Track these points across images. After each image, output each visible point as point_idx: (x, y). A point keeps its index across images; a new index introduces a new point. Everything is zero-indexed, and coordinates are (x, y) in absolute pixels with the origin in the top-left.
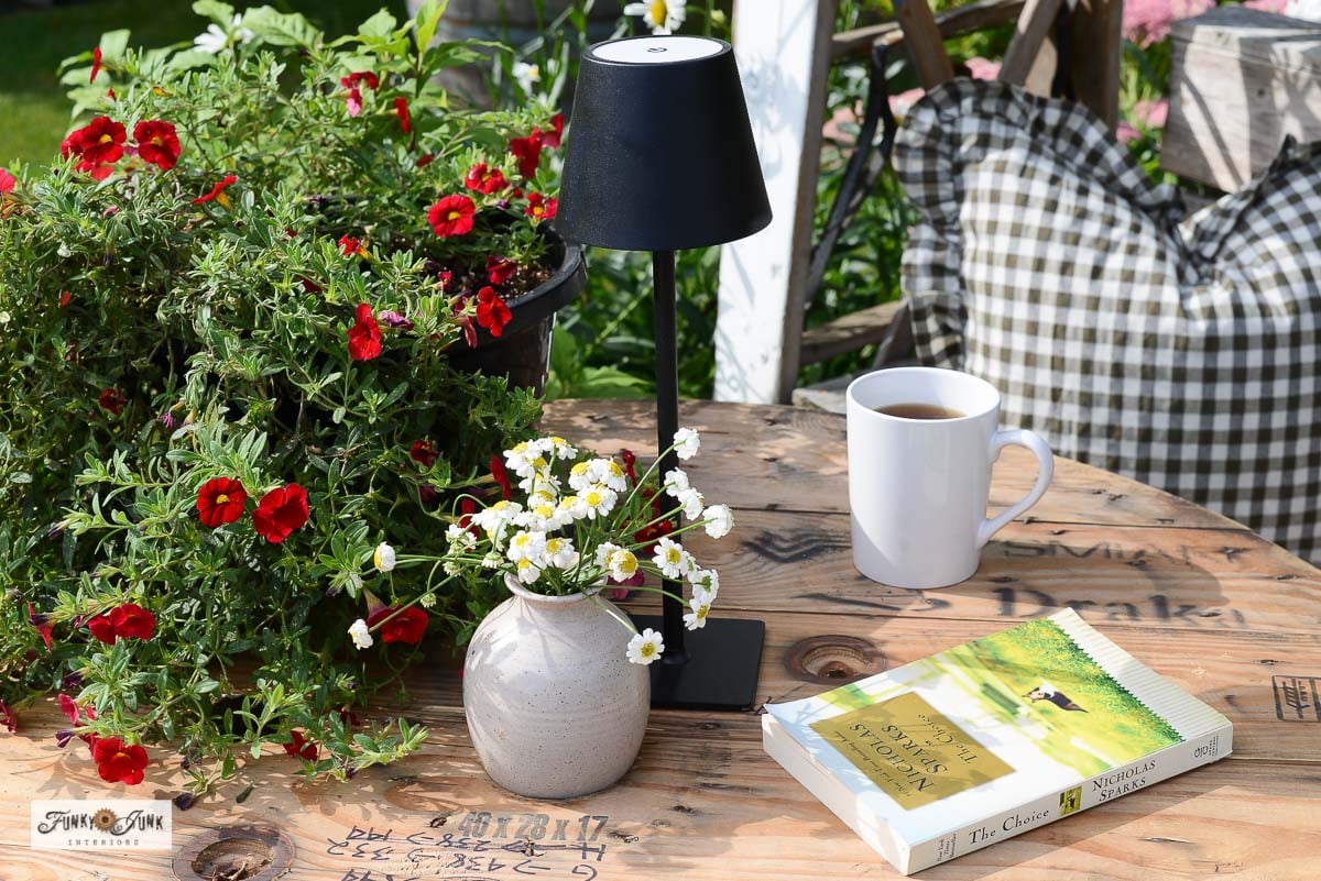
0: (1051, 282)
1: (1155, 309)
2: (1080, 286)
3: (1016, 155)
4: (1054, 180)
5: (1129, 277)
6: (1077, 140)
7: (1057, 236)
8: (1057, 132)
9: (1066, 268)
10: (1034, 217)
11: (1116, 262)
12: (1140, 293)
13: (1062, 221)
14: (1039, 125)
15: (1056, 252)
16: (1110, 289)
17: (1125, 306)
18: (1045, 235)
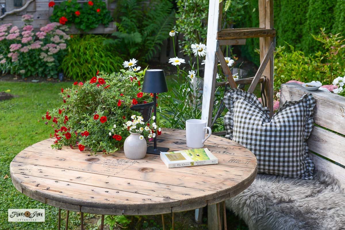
0: (243, 120)
1: (258, 125)
2: (247, 121)
3: (242, 101)
4: (247, 105)
5: (255, 120)
6: (253, 99)
7: (245, 113)
8: (249, 98)
9: (246, 118)
10: (242, 110)
11: (253, 117)
12: (256, 122)
13: (246, 111)
14: (246, 96)
15: (244, 115)
16: (252, 121)
17: (253, 124)
18: (243, 113)
